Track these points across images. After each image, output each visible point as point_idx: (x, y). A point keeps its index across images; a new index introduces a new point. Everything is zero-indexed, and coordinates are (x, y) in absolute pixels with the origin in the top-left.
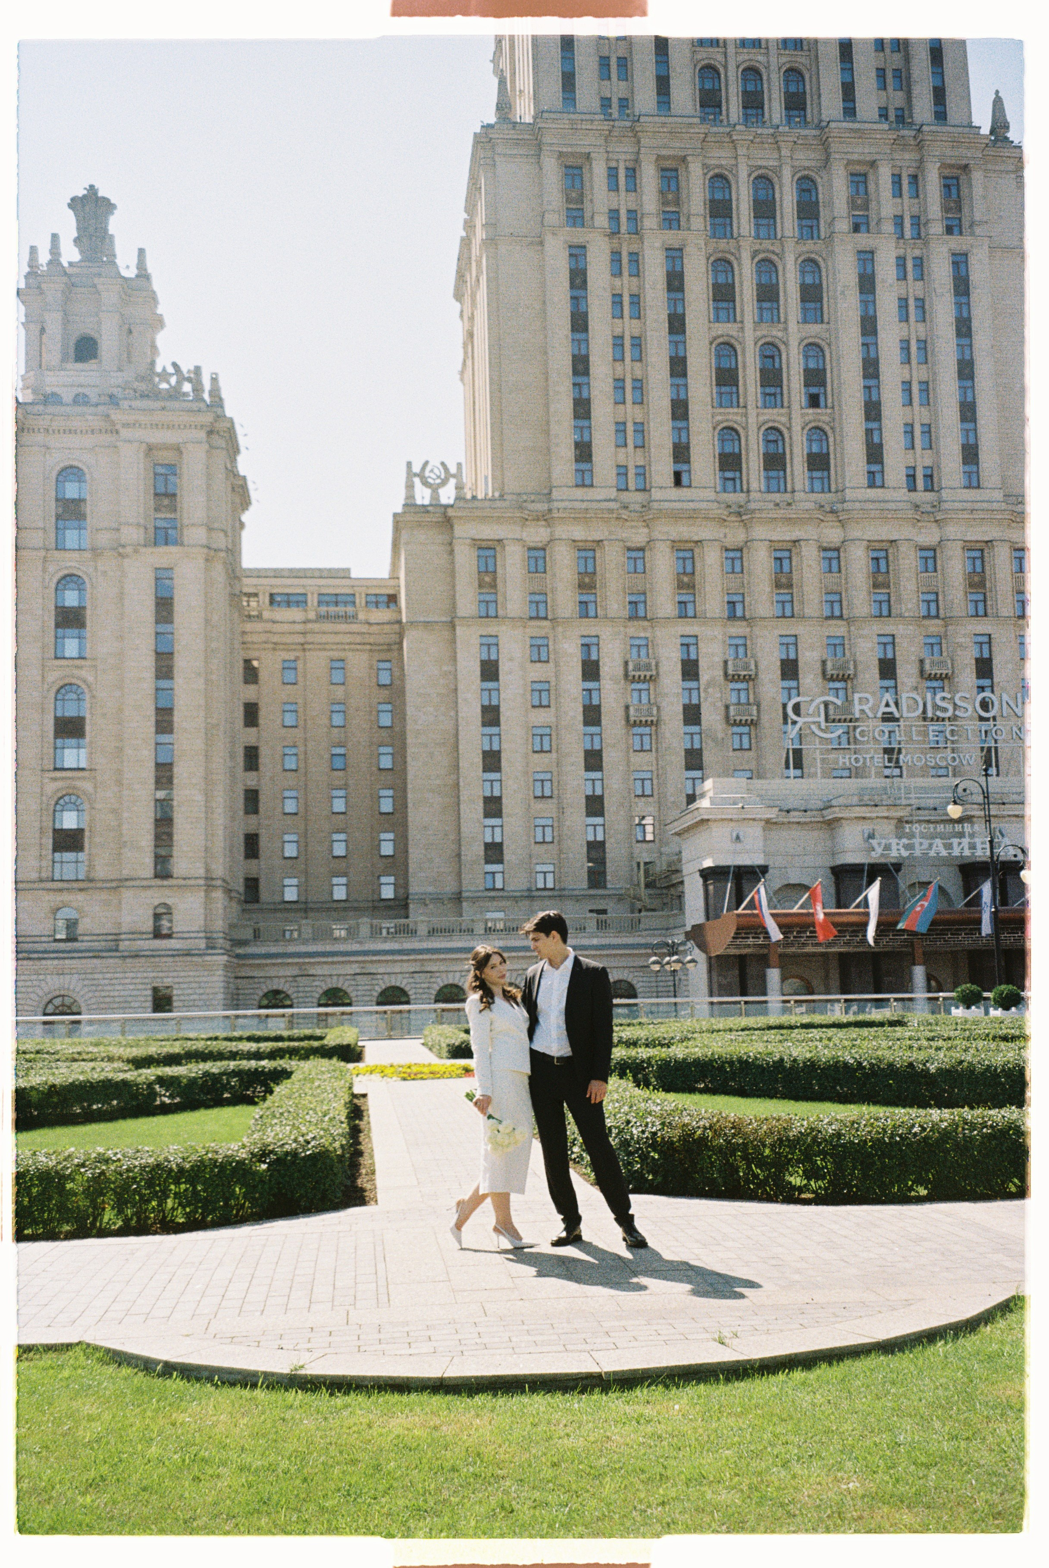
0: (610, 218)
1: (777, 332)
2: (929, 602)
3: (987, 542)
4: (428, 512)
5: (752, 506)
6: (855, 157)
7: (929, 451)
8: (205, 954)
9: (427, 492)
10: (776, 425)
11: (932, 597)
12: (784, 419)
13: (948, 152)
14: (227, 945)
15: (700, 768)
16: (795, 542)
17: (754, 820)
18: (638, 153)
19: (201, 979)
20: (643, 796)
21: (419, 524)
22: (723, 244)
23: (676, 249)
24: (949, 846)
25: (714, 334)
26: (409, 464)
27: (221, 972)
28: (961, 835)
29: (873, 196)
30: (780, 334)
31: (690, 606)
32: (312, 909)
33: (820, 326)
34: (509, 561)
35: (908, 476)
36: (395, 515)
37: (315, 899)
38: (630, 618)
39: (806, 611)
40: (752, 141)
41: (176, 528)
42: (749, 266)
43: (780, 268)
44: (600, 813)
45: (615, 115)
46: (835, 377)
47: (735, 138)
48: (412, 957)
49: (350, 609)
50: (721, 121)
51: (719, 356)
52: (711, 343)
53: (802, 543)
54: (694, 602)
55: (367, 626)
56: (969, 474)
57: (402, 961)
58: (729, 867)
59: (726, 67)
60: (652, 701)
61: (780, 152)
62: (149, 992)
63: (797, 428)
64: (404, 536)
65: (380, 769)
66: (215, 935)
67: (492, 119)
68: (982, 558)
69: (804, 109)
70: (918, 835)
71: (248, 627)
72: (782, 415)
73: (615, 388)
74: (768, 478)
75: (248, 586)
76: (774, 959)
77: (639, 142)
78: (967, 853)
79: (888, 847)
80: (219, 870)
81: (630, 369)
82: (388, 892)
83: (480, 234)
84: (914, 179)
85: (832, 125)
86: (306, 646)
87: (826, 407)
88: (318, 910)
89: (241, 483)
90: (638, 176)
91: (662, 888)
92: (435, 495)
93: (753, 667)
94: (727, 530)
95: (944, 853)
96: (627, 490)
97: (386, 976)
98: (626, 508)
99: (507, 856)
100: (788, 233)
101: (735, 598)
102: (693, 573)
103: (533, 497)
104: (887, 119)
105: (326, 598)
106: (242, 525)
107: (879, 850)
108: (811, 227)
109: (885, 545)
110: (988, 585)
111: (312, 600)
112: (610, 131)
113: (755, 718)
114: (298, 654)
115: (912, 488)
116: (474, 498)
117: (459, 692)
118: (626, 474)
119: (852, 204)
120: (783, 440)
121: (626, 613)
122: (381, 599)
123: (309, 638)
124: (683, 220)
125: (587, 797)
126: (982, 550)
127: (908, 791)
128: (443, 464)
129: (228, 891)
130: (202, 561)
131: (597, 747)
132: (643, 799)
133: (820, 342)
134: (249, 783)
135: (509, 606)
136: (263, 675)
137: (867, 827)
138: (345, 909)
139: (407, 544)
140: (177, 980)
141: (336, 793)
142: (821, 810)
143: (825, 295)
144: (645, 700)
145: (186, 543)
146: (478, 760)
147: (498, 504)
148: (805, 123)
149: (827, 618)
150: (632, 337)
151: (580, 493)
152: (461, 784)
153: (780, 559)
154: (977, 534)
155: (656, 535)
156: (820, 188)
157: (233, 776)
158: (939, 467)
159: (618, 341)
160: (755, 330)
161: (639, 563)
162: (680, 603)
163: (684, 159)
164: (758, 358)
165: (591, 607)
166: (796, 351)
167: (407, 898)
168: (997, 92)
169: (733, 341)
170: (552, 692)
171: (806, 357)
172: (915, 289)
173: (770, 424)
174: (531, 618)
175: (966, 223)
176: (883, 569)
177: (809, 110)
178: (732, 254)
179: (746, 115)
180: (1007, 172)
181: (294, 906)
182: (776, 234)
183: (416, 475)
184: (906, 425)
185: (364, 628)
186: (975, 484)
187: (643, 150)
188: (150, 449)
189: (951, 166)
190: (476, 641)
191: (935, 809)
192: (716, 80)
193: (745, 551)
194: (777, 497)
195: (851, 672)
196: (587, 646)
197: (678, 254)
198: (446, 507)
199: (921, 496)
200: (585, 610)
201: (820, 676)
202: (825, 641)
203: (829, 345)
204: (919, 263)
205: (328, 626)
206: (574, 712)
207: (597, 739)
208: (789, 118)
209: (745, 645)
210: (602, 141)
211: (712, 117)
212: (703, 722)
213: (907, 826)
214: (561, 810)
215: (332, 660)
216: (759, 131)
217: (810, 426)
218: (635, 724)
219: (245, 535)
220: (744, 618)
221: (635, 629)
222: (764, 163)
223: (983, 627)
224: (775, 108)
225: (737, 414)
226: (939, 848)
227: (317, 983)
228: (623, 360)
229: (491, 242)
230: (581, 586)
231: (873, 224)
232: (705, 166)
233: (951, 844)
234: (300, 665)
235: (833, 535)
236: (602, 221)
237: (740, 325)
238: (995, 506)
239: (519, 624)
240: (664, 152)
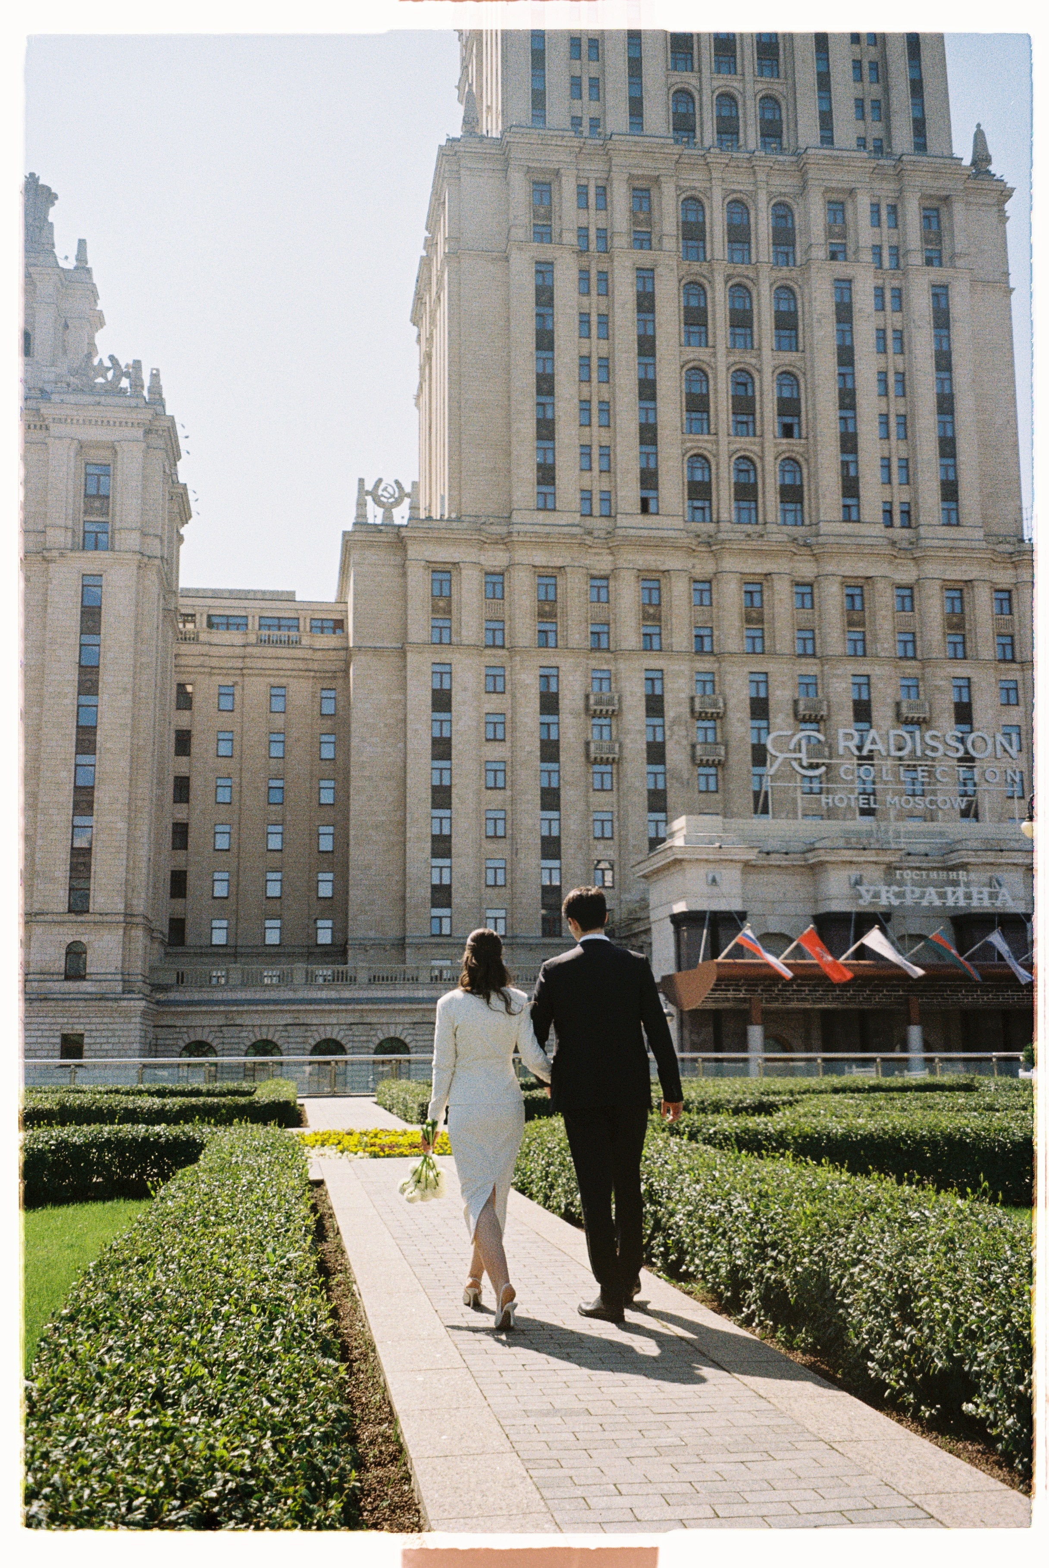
0: (579, 236)
1: (750, 359)
2: (905, 642)
3: (966, 581)
4: (380, 531)
5: (721, 536)
6: (834, 185)
7: (906, 487)
8: (121, 999)
9: (380, 511)
10: (748, 454)
11: (909, 637)
12: (756, 448)
13: (930, 183)
14: (147, 989)
15: (664, 810)
16: (766, 575)
17: (731, 861)
18: (610, 171)
19: (115, 1026)
20: (603, 838)
21: (371, 545)
22: (696, 267)
23: (648, 270)
24: (942, 896)
25: (685, 358)
26: (361, 481)
27: (138, 1020)
28: (955, 883)
29: (851, 224)
30: (754, 361)
31: (655, 639)
32: (242, 954)
33: (794, 354)
34: (465, 586)
35: (885, 511)
36: (345, 534)
37: (245, 943)
38: (592, 650)
39: (778, 647)
40: (727, 165)
41: (106, 533)
42: (722, 290)
43: (754, 294)
44: (557, 856)
45: (586, 133)
46: (810, 407)
47: (709, 160)
48: (350, 1007)
49: (293, 633)
50: (695, 144)
51: (689, 381)
52: (682, 367)
53: (774, 576)
54: (660, 634)
55: (310, 651)
56: (948, 511)
57: (338, 1011)
58: (705, 912)
59: (700, 91)
60: (614, 737)
61: (755, 177)
62: (58, 1040)
63: (769, 458)
64: (355, 557)
65: (320, 805)
66: (132, 978)
67: (458, 133)
68: (961, 598)
69: (780, 137)
70: (909, 882)
71: (185, 648)
72: (754, 444)
73: (581, 410)
74: (739, 509)
75: (186, 605)
76: (756, 1014)
77: (610, 160)
78: (962, 903)
79: (877, 895)
80: (140, 905)
81: (597, 391)
82: (325, 937)
83: (442, 248)
84: (893, 209)
85: (809, 151)
86: (245, 671)
87: (800, 438)
88: (248, 955)
89: (181, 491)
90: (609, 195)
91: (621, 938)
92: (388, 514)
93: (721, 705)
94: (696, 561)
95: (938, 903)
96: (591, 515)
97: (322, 1028)
98: (590, 533)
99: (456, 900)
100: (764, 258)
101: (703, 632)
102: (659, 605)
103: (492, 520)
104: (865, 147)
105: (269, 622)
106: (181, 539)
107: (868, 898)
108: (787, 254)
109: (860, 582)
110: (967, 627)
111: (254, 624)
112: (581, 148)
113: (723, 759)
114: (237, 679)
115: (890, 525)
116: (429, 518)
117: (408, 722)
118: (590, 499)
119: (830, 233)
120: (755, 469)
121: (588, 644)
122: (326, 624)
123: (249, 662)
124: (655, 241)
125: (543, 838)
126: (961, 590)
127: (898, 835)
128: (397, 482)
129: (150, 930)
130: (135, 568)
131: (554, 785)
132: (602, 842)
133: (795, 370)
134: (179, 816)
135: (464, 633)
136: (197, 701)
137: (854, 873)
138: (278, 955)
139: (356, 564)
140: (88, 1027)
141: (271, 829)
142: (804, 853)
143: (800, 323)
144: (606, 735)
145: (117, 548)
146: (427, 795)
147: (454, 525)
148: (781, 150)
149: (799, 656)
150: (600, 358)
151: (541, 517)
152: (408, 821)
153: (751, 593)
154: (956, 573)
155: (621, 563)
156: (796, 216)
157: (160, 807)
158: (917, 503)
159: (585, 362)
160: (727, 356)
161: (603, 592)
162: (645, 635)
163: (657, 179)
164: (730, 384)
165: (551, 636)
166: (770, 379)
167: (346, 943)
168: (979, 125)
169: (704, 366)
170: (508, 725)
171: (780, 386)
172: (894, 320)
173: (742, 453)
174: (487, 646)
175: (946, 253)
176: (858, 605)
177: (785, 137)
178: (705, 277)
179: (720, 141)
180: (989, 205)
181: (221, 951)
182: (750, 259)
183: (368, 493)
184: (883, 458)
185: (308, 654)
186: (954, 521)
187: (614, 169)
188: (82, 447)
189: (931, 197)
190: (428, 669)
191: (926, 855)
192: (690, 105)
193: (714, 583)
194: (749, 528)
195: (824, 713)
196: (545, 678)
197: (649, 274)
198: (400, 526)
199: (900, 533)
200: (544, 639)
201: (792, 716)
202: (798, 680)
203: (804, 374)
204: (898, 294)
205: (269, 651)
206: (531, 746)
207: (554, 776)
208: (765, 145)
209: (713, 681)
210: (571, 158)
211: (685, 139)
212: (668, 761)
213: (898, 872)
214: (515, 852)
215: (273, 687)
216: (735, 155)
217: (783, 456)
218: (595, 762)
219: (184, 549)
220: (711, 653)
221: (598, 661)
222: (741, 188)
223: (962, 670)
224: (750, 134)
225: (706, 441)
226: (932, 897)
227: (244, 1034)
228: (589, 381)
229: (453, 256)
230: (542, 614)
231: (850, 252)
232: (678, 187)
233: (945, 893)
234: (237, 691)
235: (806, 569)
236: (570, 238)
237: (711, 350)
238: (976, 544)
239: (475, 652)
240: (635, 172)
